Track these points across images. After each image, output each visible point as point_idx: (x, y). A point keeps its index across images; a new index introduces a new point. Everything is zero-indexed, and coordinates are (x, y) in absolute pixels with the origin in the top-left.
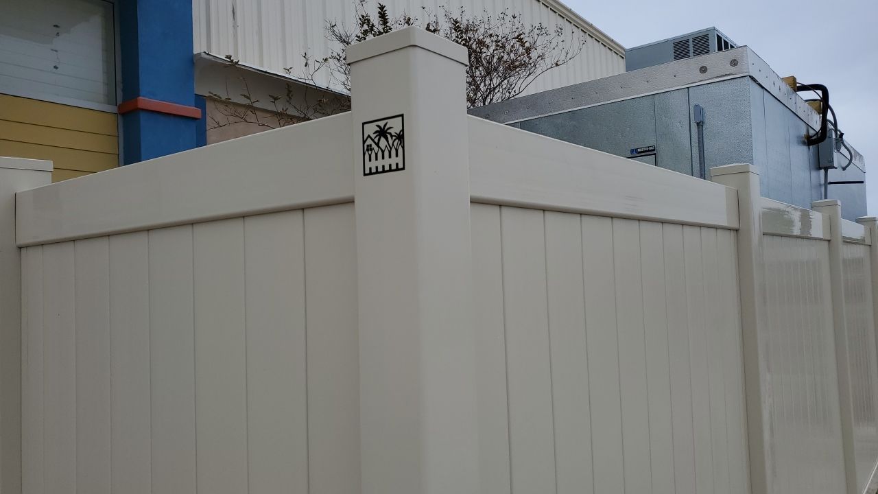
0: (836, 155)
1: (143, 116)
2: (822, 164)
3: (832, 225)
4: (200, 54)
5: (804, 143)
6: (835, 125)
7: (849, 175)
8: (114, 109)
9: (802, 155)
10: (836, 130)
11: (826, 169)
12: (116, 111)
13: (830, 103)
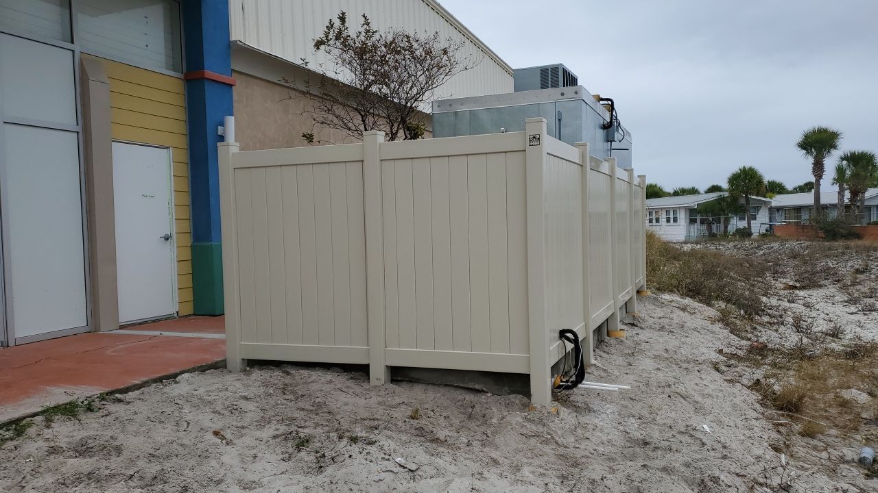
0: (616, 134)
1: (206, 83)
2: (609, 139)
3: (612, 169)
4: (236, 41)
5: (602, 128)
6: (616, 117)
7: (622, 145)
8: (182, 76)
9: (601, 134)
10: (617, 119)
11: (611, 142)
12: (183, 77)
13: (615, 107)
